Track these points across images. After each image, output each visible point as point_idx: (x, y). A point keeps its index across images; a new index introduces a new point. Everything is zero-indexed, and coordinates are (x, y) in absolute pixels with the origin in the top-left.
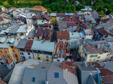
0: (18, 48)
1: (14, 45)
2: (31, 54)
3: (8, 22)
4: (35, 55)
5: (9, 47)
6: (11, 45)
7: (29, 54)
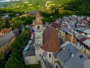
0: (77, 38)
1: (76, 36)
2: (82, 46)
3: (84, 25)
4: (84, 48)
5: (73, 35)
6: (74, 35)
7: (80, 45)
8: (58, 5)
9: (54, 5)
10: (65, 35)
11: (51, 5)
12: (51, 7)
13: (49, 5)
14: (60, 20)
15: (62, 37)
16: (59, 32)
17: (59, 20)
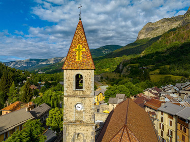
8: (146, 65)
9: (138, 66)
10: (179, 128)
11: (131, 67)
12: (130, 70)
13: (128, 66)
14: (156, 92)
15: (168, 135)
16: (155, 117)
17: (152, 91)
